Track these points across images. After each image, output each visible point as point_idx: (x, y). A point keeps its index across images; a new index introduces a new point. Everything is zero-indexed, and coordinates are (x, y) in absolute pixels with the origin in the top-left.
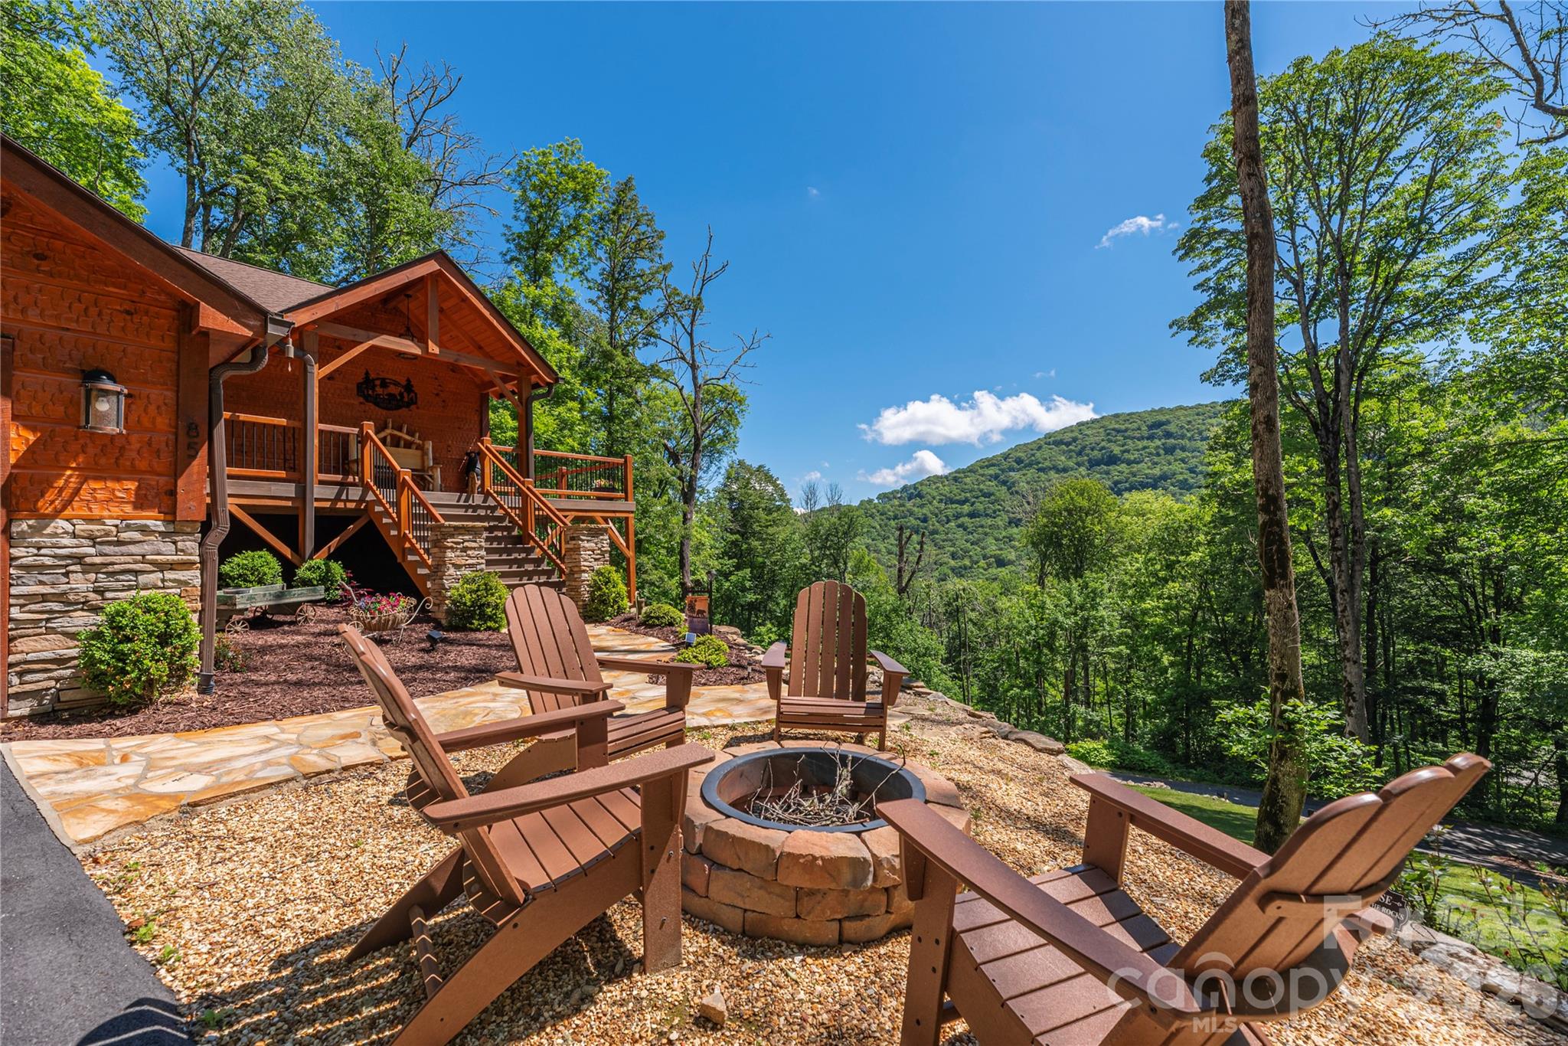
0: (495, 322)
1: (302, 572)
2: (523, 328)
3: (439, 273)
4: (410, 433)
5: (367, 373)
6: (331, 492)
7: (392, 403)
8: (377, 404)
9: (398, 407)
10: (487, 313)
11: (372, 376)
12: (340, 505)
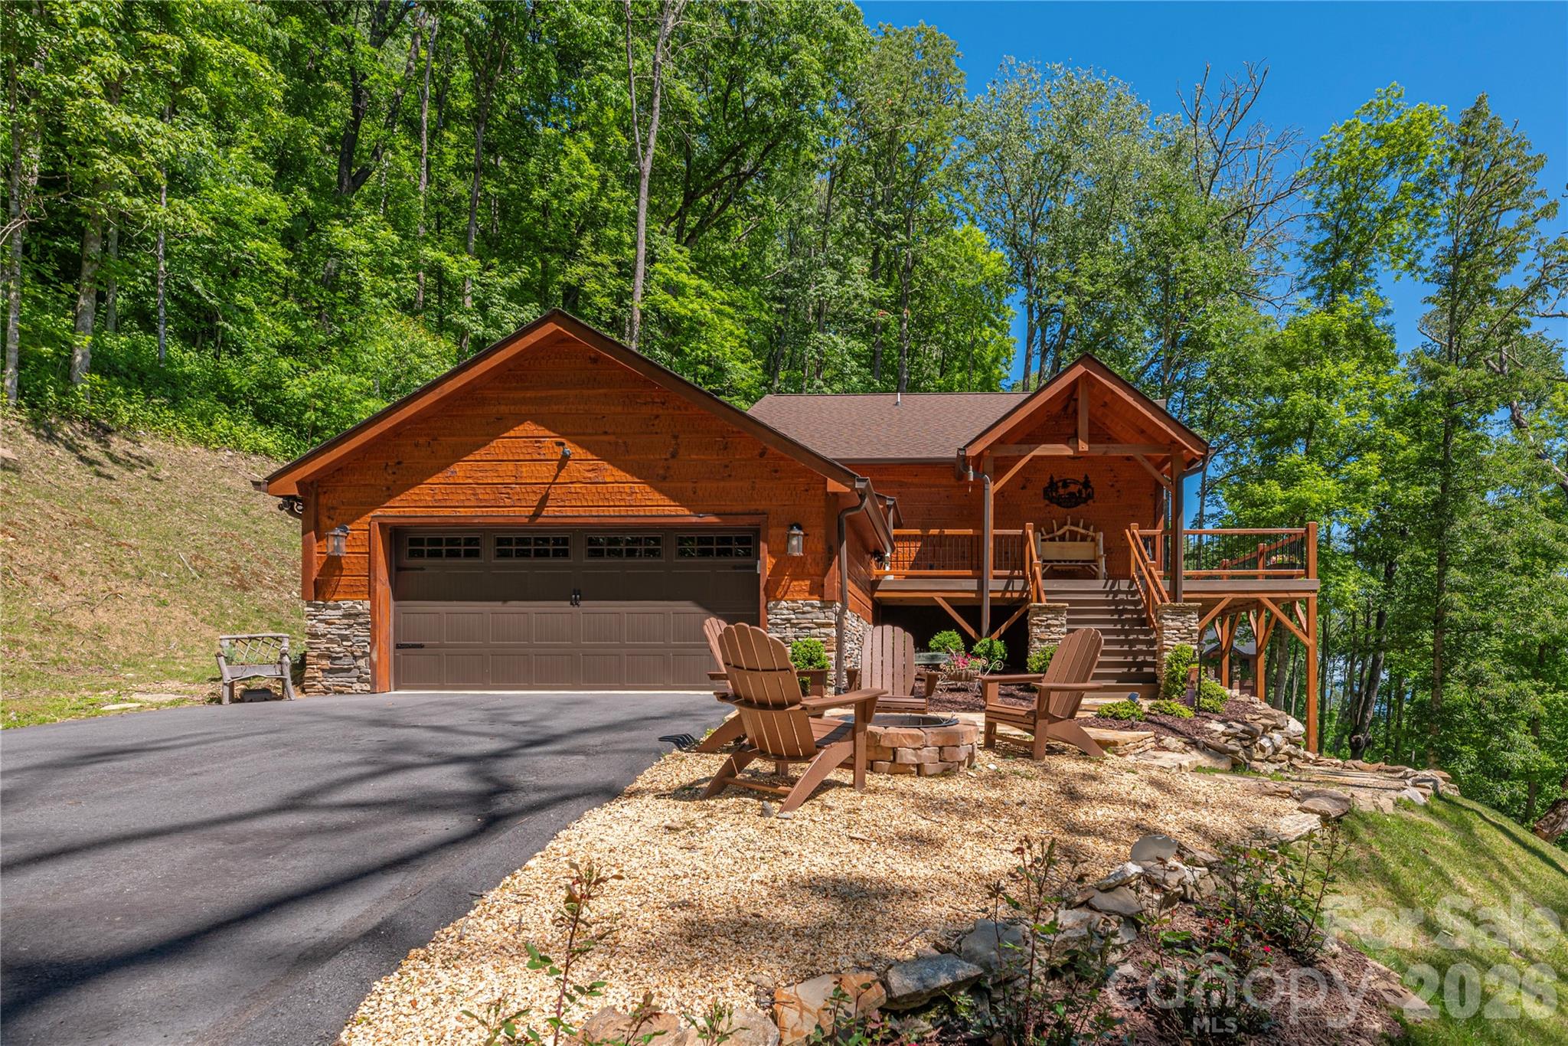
0: (1139, 407)
1: (977, 648)
2: (1161, 403)
3: (1086, 376)
4: (1086, 527)
5: (1052, 478)
6: (1001, 585)
7: (1073, 500)
8: (1059, 504)
9: (1077, 504)
10: (1130, 400)
11: (1056, 479)
12: (1008, 595)
